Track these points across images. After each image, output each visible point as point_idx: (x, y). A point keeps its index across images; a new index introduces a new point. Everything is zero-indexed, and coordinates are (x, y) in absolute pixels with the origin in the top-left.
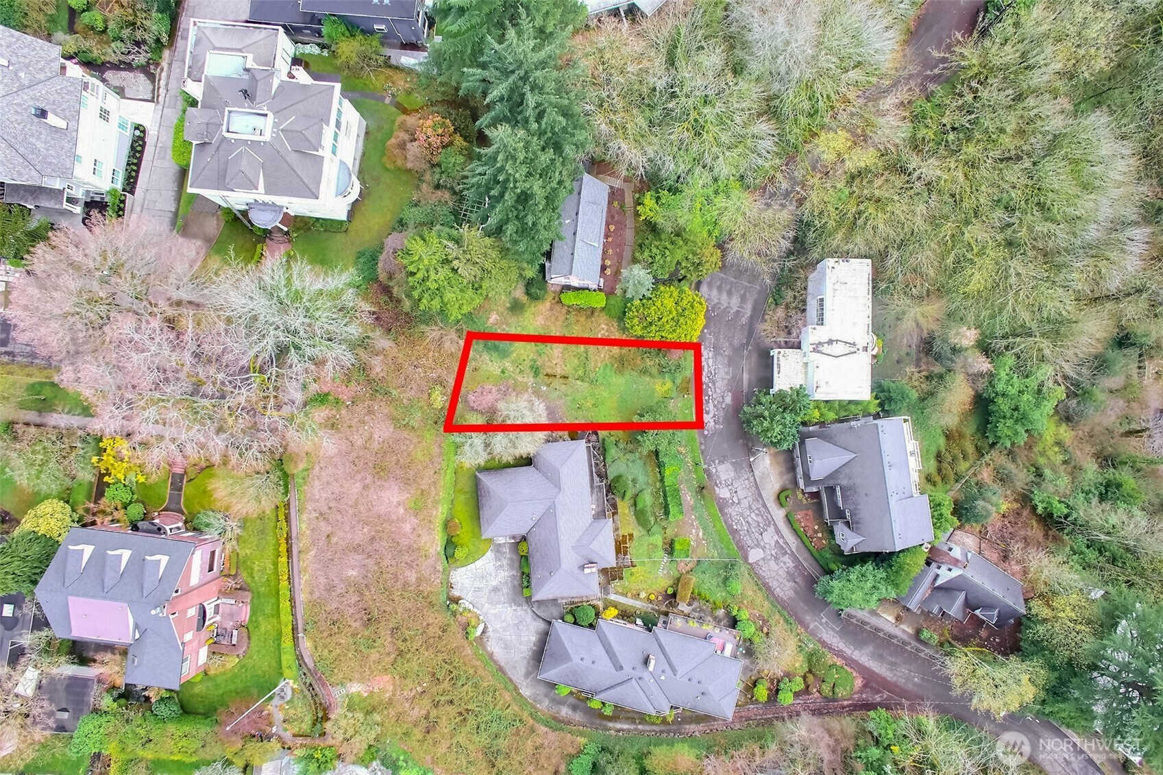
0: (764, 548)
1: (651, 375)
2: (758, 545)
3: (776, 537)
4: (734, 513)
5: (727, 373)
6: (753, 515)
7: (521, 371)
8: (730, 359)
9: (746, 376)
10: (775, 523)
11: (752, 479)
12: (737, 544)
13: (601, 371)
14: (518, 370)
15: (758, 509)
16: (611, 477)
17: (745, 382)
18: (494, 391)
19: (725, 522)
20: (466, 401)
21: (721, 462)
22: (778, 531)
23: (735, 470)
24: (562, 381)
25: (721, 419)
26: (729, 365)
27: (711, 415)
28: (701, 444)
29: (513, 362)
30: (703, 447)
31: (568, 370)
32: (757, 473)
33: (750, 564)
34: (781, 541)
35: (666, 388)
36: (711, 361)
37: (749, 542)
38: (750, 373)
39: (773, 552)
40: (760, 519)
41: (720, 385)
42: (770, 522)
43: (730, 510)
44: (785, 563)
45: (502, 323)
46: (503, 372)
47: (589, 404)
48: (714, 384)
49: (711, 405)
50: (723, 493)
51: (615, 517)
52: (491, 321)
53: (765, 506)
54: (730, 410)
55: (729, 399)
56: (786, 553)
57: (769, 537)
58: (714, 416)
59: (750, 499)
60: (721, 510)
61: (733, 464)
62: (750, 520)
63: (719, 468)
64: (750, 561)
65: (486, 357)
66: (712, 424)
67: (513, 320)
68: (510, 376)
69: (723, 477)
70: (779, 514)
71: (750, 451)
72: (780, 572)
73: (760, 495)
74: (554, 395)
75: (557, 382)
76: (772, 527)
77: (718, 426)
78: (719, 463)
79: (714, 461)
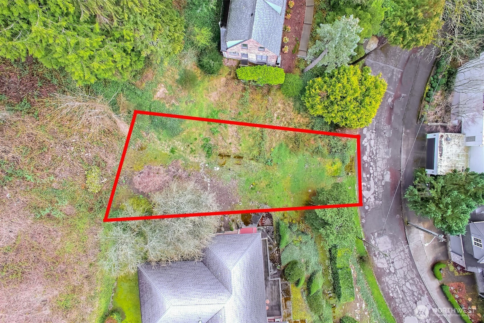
1: (323, 156)
4: (390, 282)
5: (387, 153)
6: (408, 284)
7: (192, 151)
8: (390, 140)
9: (403, 156)
10: (428, 294)
11: (407, 251)
12: (393, 311)
13: (276, 150)
14: (189, 150)
15: (412, 279)
16: (284, 263)
17: (403, 162)
18: (162, 171)
19: (383, 290)
20: (131, 182)
21: (380, 235)
22: (431, 300)
23: (393, 243)
24: (236, 161)
25: (381, 195)
26: (389, 146)
27: (372, 191)
28: (362, 218)
29: (183, 140)
30: (364, 221)
31: (242, 149)
32: (412, 245)
35: (335, 167)
36: (372, 142)
37: (404, 310)
38: (407, 154)
40: (414, 289)
41: (381, 164)
42: (423, 292)
43: (387, 279)
45: (171, 97)
46: (172, 151)
47: (263, 185)
48: (375, 162)
49: (372, 182)
50: (381, 263)
51: (288, 303)
52: (158, 94)
53: (419, 276)
54: (389, 187)
55: (388, 178)
56: (440, 322)
58: (375, 192)
59: (405, 269)
60: (379, 278)
61: (390, 236)
62: (404, 288)
63: (377, 240)
65: (153, 134)
66: (372, 200)
67: (183, 94)
68: (180, 156)
69: (381, 249)
70: (433, 285)
71: (406, 225)
73: (414, 266)
74: (228, 175)
75: (231, 162)
76: (426, 296)
77: (377, 202)
78: (378, 236)
79: (373, 234)
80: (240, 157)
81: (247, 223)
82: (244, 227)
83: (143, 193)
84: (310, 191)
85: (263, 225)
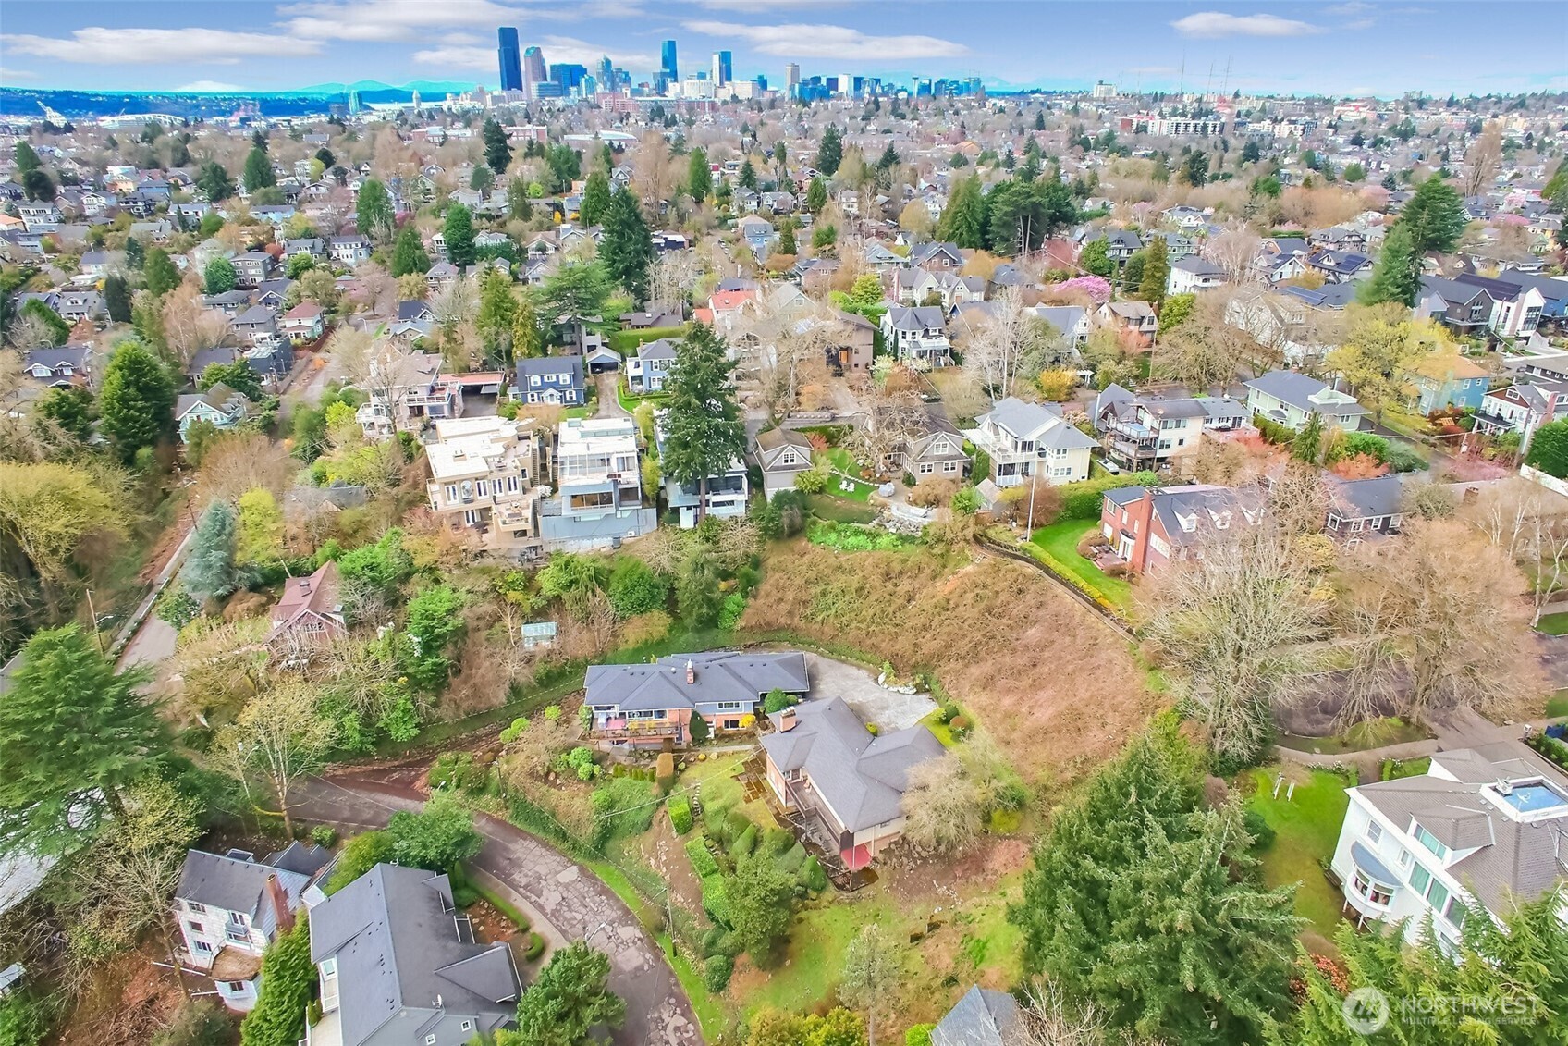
0: (558, 884)
2: (566, 886)
3: (541, 901)
4: (609, 912)
6: (579, 917)
10: (545, 914)
12: (597, 880)
15: (573, 926)
19: (618, 900)
21: (640, 968)
22: (541, 908)
23: (616, 963)
24: (918, 932)
25: (652, 1026)
27: (670, 1028)
28: (677, 984)
30: (672, 981)
33: (575, 864)
34: (534, 898)
37: (580, 885)
39: (543, 883)
40: (568, 915)
42: (553, 915)
43: (614, 915)
44: (526, 876)
50: (629, 932)
53: (563, 932)
56: (525, 887)
57: (551, 899)
58: (664, 1028)
60: (627, 912)
61: (622, 972)
62: (584, 911)
63: (641, 960)
64: (575, 868)
66: (665, 1016)
69: (632, 951)
70: (540, 927)
72: (531, 865)
74: (918, 911)
75: (923, 927)
76: (548, 911)
77: (656, 1015)
78: (642, 966)
79: (651, 967)
80: (916, 938)
81: (866, 869)
82: (867, 864)
83: (1008, 838)
84: (788, 962)
85: (844, 875)
